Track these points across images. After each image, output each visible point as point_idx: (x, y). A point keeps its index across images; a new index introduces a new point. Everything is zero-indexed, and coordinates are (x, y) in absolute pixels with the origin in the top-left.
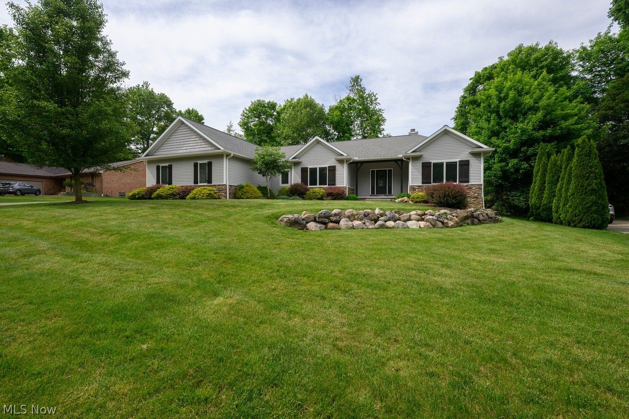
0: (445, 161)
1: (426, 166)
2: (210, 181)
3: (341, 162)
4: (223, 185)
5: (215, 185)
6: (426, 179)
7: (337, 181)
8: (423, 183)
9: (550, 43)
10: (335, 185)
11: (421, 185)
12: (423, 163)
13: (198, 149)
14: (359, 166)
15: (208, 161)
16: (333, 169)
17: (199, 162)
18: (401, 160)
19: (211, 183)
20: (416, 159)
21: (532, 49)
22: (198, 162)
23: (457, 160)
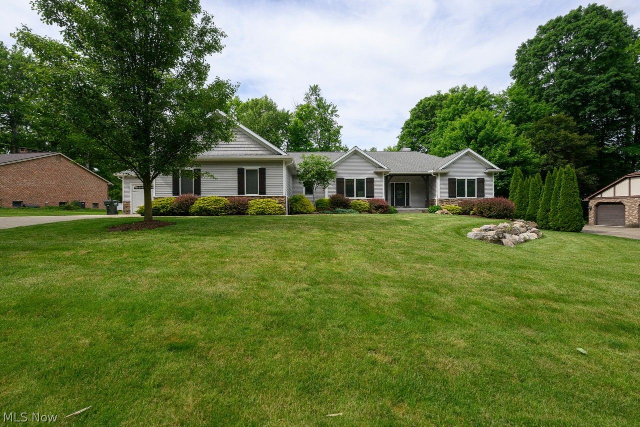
0: (466, 178)
1: (452, 182)
2: (263, 191)
3: (379, 174)
4: (282, 197)
5: (271, 197)
6: (452, 194)
7: (375, 194)
8: (449, 196)
9: (484, 88)
10: (373, 197)
11: (448, 198)
12: (449, 179)
13: (244, 152)
14: (388, 179)
15: (260, 167)
16: (371, 181)
17: (246, 168)
18: (429, 175)
19: (265, 193)
20: (443, 175)
21: (474, 89)
22: (243, 167)
23: (476, 178)
